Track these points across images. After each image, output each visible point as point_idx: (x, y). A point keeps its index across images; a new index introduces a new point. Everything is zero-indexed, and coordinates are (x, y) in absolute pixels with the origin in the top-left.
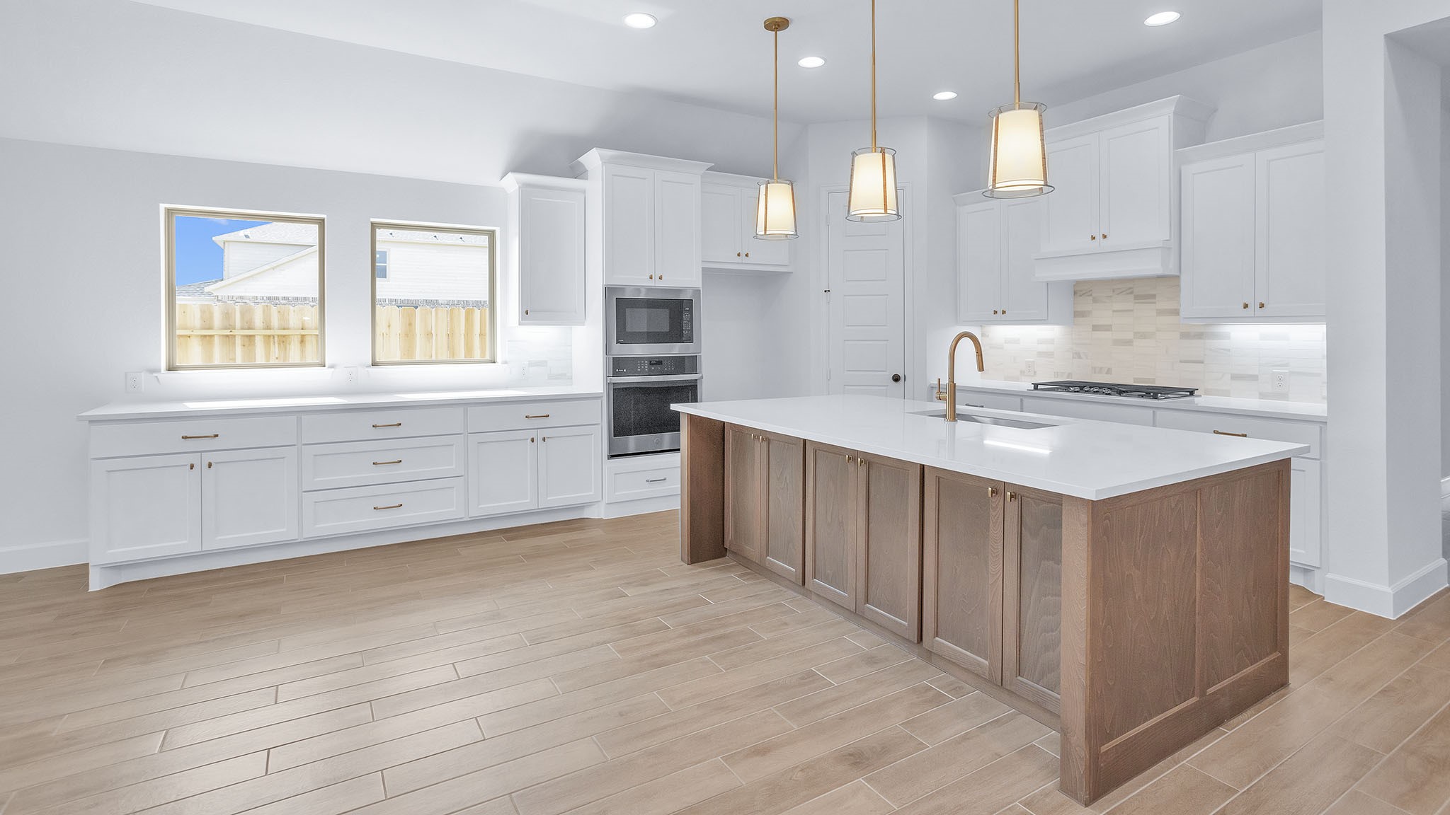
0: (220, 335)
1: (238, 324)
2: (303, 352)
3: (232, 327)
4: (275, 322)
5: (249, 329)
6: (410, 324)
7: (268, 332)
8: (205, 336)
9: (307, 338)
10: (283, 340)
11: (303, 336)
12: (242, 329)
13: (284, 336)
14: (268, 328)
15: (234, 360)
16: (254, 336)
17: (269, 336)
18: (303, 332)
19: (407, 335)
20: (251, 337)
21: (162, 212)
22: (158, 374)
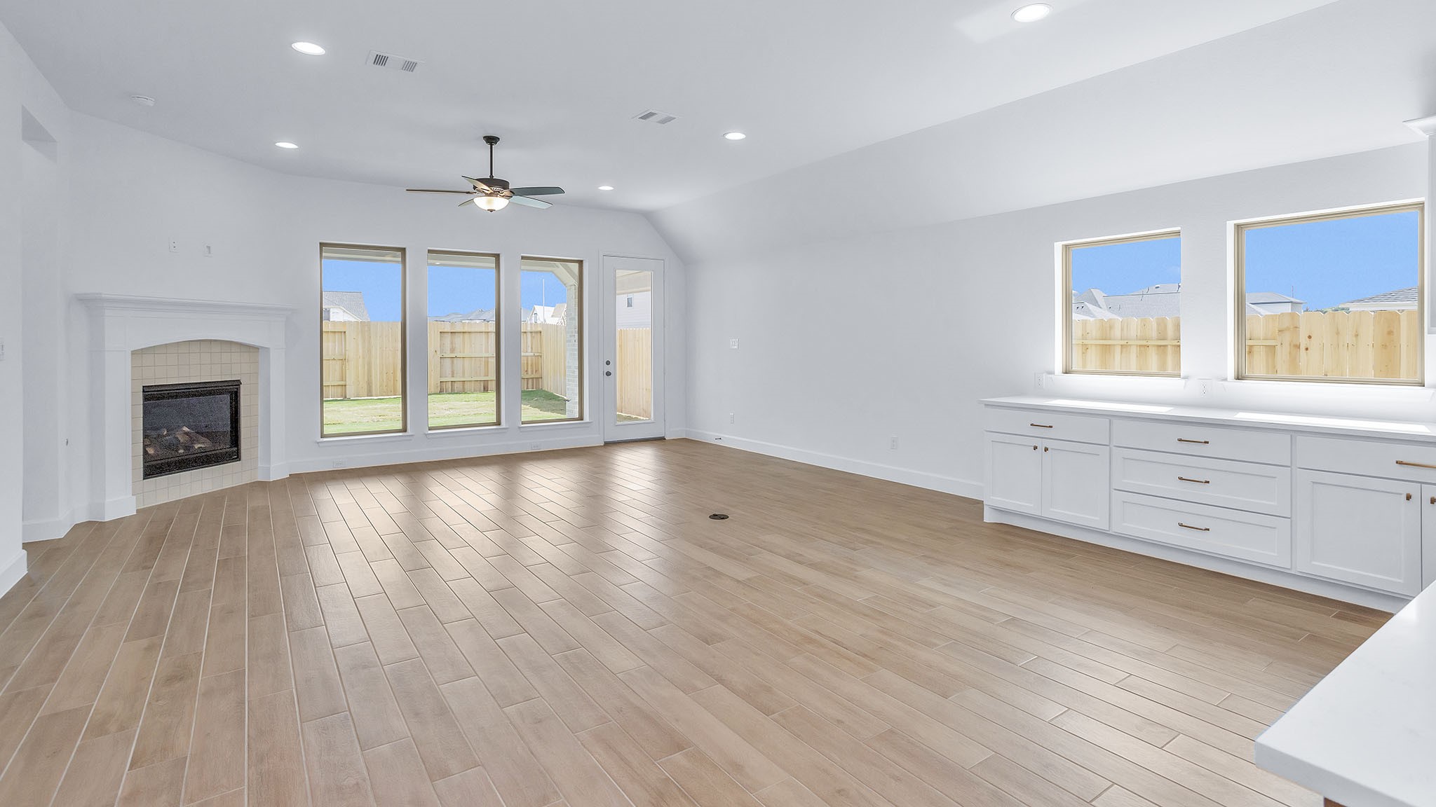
0: (1173, 345)
6: (1390, 333)
8: (1161, 346)
9: (1255, 349)
19: (1385, 346)
21: (1058, 247)
22: (1052, 376)
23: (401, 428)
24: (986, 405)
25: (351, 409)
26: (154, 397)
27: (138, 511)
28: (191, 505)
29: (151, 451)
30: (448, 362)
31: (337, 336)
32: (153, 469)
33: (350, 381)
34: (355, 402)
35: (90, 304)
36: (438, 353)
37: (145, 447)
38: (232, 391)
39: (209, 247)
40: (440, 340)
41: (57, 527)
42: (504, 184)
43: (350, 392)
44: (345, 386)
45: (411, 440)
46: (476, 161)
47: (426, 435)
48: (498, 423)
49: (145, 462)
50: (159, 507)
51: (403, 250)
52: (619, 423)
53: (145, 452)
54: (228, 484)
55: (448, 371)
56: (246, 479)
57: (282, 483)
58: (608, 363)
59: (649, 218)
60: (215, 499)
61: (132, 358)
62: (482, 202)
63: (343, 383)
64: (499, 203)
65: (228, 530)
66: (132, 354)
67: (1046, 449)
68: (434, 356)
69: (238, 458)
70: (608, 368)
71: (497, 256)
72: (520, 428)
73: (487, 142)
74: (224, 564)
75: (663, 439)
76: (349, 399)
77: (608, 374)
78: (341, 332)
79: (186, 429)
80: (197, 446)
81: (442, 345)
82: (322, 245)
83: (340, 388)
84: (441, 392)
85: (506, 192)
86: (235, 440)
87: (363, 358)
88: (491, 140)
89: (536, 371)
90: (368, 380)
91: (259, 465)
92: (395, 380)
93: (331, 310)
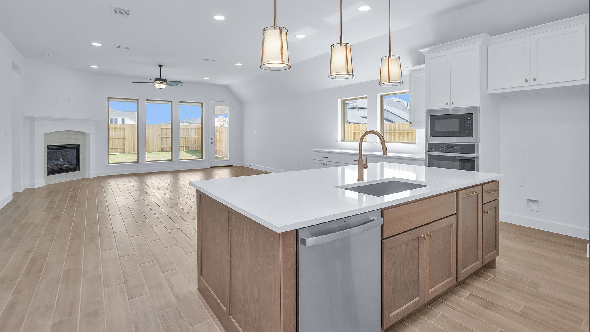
1: (392, 129)
2: (408, 138)
3: (391, 130)
4: (401, 128)
5: (395, 130)
7: (400, 131)
10: (403, 134)
11: (408, 133)
12: (393, 130)
13: (403, 133)
14: (399, 130)
15: (391, 140)
16: (396, 133)
17: (399, 133)
18: (408, 131)
20: (395, 133)
21: (340, 101)
22: (337, 142)
23: (137, 161)
24: (313, 151)
25: (126, 157)
26: (51, 149)
27: (45, 185)
28: (63, 184)
29: (50, 167)
30: (164, 139)
31: (121, 129)
32: (51, 172)
33: (126, 146)
34: (128, 155)
35: (31, 119)
36: (161, 136)
37: (48, 165)
38: (77, 148)
39: (69, 100)
40: (162, 131)
41: (21, 189)
42: (165, 80)
43: (126, 150)
44: (125, 148)
45: (139, 165)
46: (156, 73)
47: (145, 163)
48: (172, 160)
49: (48, 170)
50: (52, 185)
51: (137, 100)
52: (216, 160)
53: (48, 167)
54: (75, 178)
55: (165, 143)
56: (82, 177)
57: (94, 178)
58: (212, 139)
59: (227, 88)
60: (71, 182)
61: (44, 136)
62: (157, 86)
63: (123, 147)
64: (163, 86)
65: (74, 190)
66: (44, 135)
67: (326, 165)
68: (159, 137)
69: (79, 170)
70: (212, 141)
71: (171, 102)
72: (179, 161)
73: (159, 66)
74: (71, 197)
75: (233, 166)
76: (126, 154)
77: (212, 143)
78: (123, 128)
79: (61, 160)
80: (65, 166)
81: (162, 133)
82: (109, 98)
83: (122, 149)
84: (162, 151)
85: (165, 83)
86: (78, 164)
87: (132, 138)
88: (161, 66)
89: (199, 143)
90: (133, 146)
91: (87, 173)
92: (134, 145)
93: (125, 119)
